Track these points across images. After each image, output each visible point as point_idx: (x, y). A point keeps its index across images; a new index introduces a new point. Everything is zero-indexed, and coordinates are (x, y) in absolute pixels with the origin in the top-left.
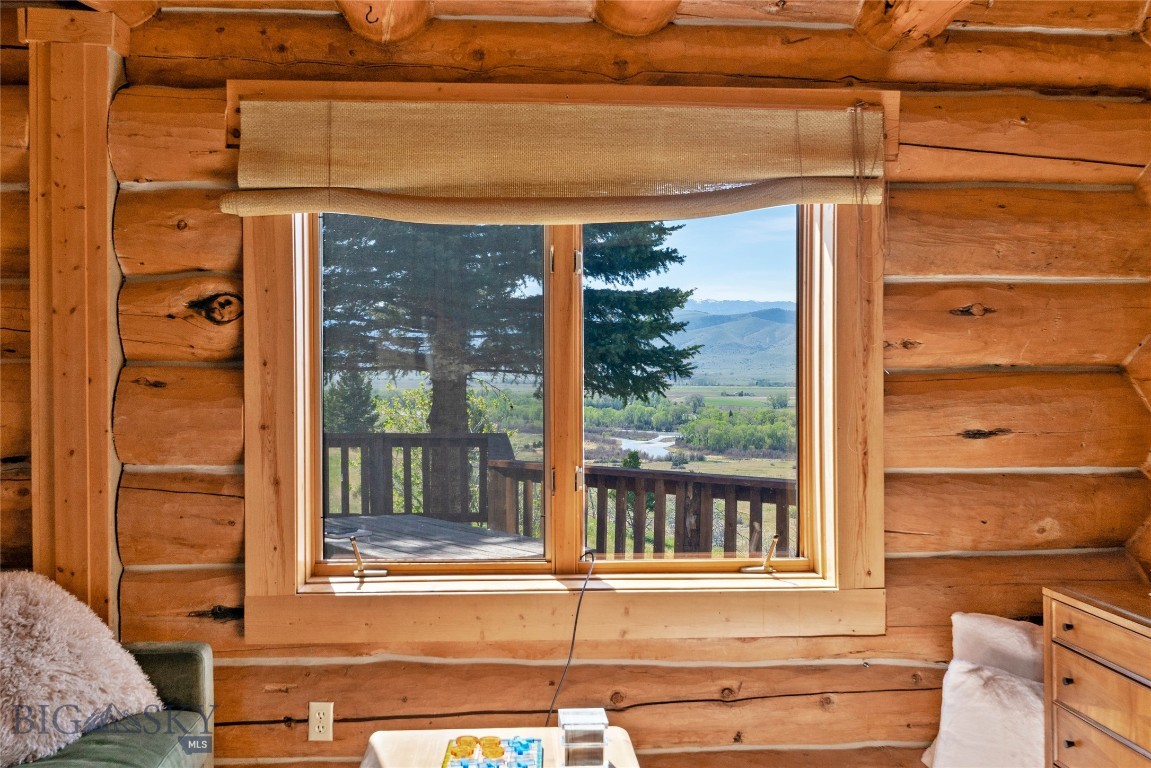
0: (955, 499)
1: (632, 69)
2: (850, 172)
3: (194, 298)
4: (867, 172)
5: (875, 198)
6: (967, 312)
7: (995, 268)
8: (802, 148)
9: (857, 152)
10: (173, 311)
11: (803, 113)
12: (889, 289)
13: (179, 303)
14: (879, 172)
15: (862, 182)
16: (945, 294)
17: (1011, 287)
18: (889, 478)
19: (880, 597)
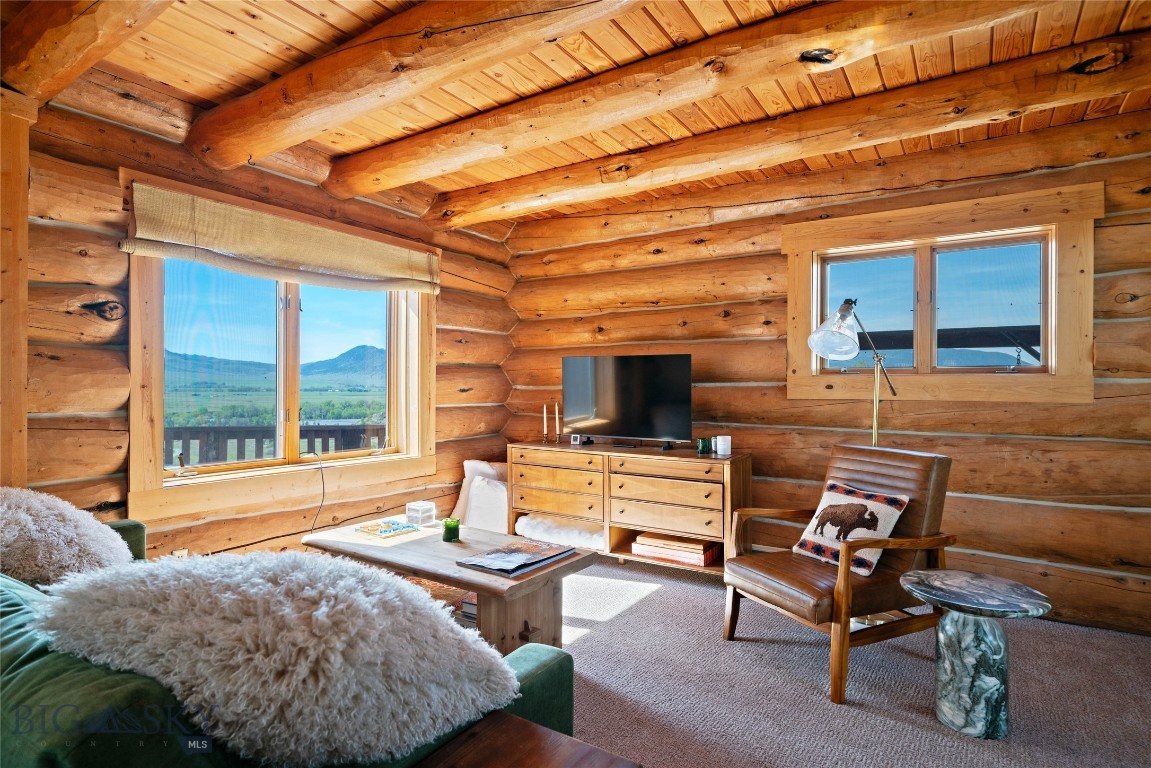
0: (455, 416)
1: (337, 215)
2: (429, 280)
3: (88, 302)
4: (435, 281)
5: (437, 291)
6: (460, 341)
7: (468, 325)
8: (411, 267)
9: (431, 272)
10: (71, 309)
11: (412, 251)
12: (438, 330)
13: (75, 304)
14: (438, 282)
15: (432, 284)
16: (453, 334)
17: (472, 333)
18: (437, 409)
19: (434, 458)
